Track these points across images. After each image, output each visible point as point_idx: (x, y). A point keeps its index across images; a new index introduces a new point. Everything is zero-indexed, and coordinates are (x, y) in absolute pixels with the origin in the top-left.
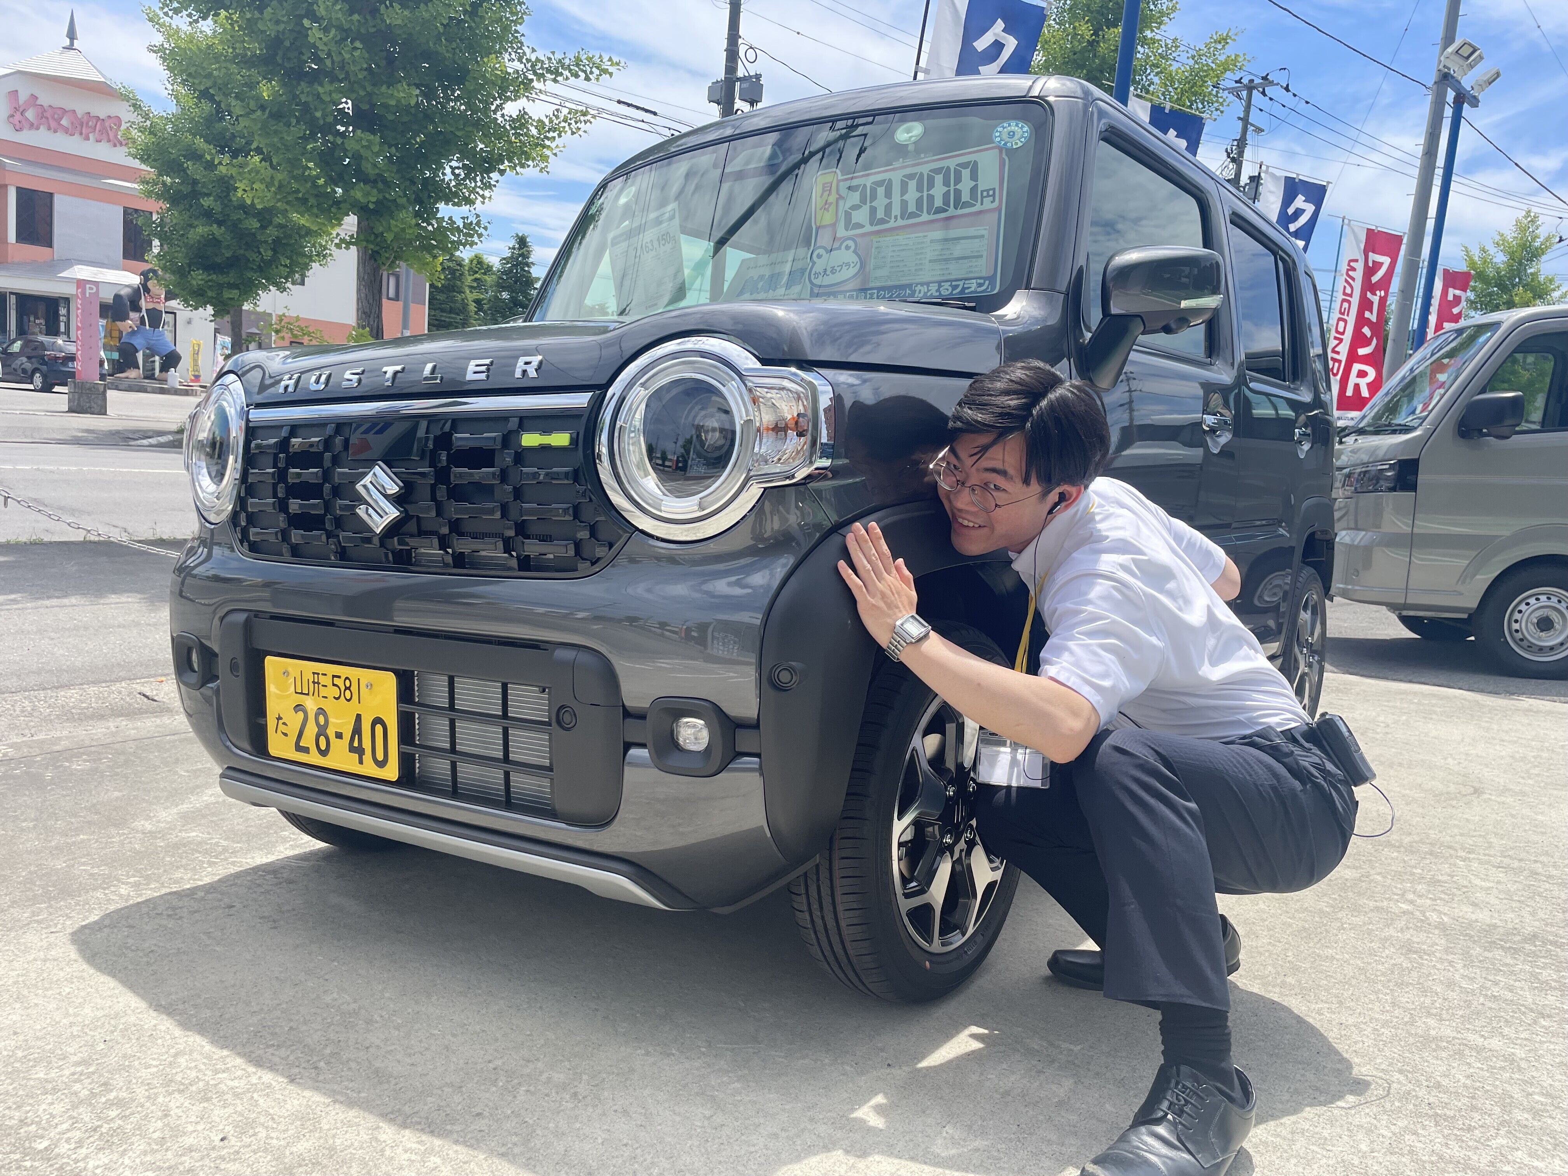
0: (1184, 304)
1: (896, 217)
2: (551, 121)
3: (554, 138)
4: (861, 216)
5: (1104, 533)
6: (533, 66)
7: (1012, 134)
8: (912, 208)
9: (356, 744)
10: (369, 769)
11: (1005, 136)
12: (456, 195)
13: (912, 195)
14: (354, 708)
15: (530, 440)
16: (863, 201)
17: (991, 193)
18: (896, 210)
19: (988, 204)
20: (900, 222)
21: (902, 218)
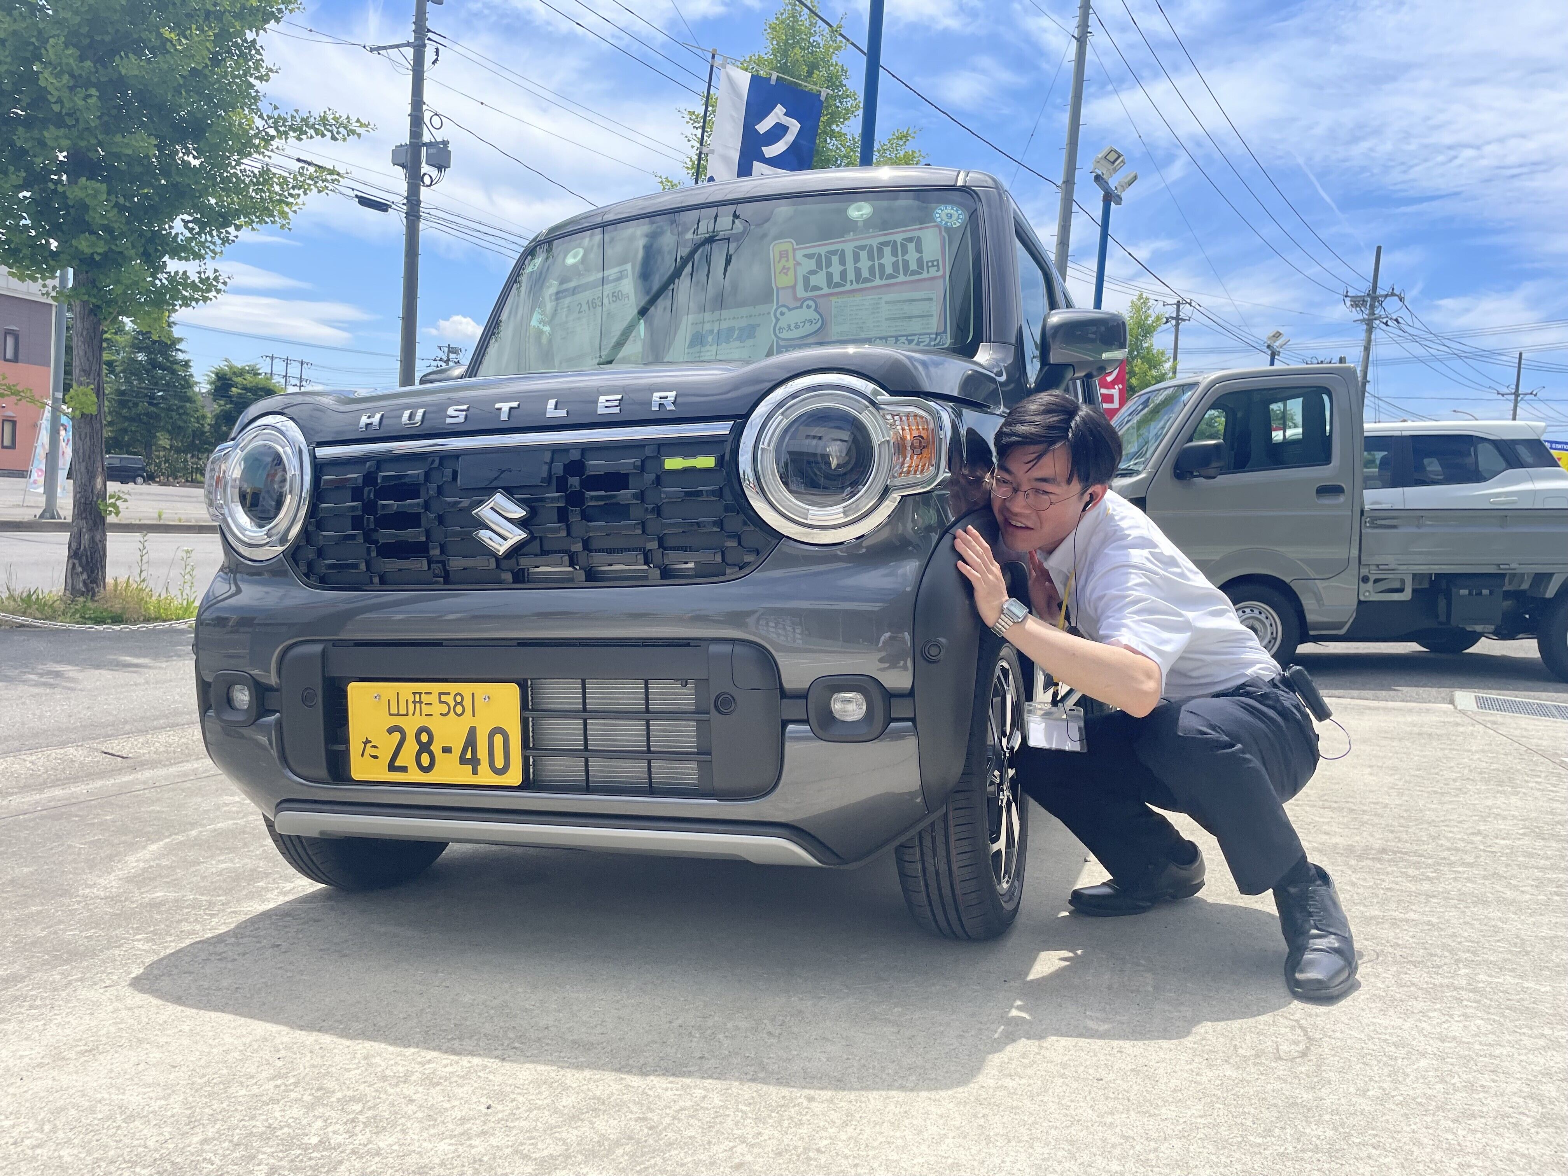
0: (1105, 356)
1: (851, 281)
2: (295, 178)
3: (299, 195)
4: (819, 280)
5: (1127, 532)
6: (276, 122)
7: (950, 216)
8: (865, 274)
9: (469, 756)
10: (485, 776)
11: (944, 217)
12: (184, 249)
13: (865, 264)
14: (467, 722)
15: (673, 463)
16: (819, 265)
17: (935, 264)
18: (851, 275)
19: (933, 272)
20: (855, 286)
21: (857, 283)
